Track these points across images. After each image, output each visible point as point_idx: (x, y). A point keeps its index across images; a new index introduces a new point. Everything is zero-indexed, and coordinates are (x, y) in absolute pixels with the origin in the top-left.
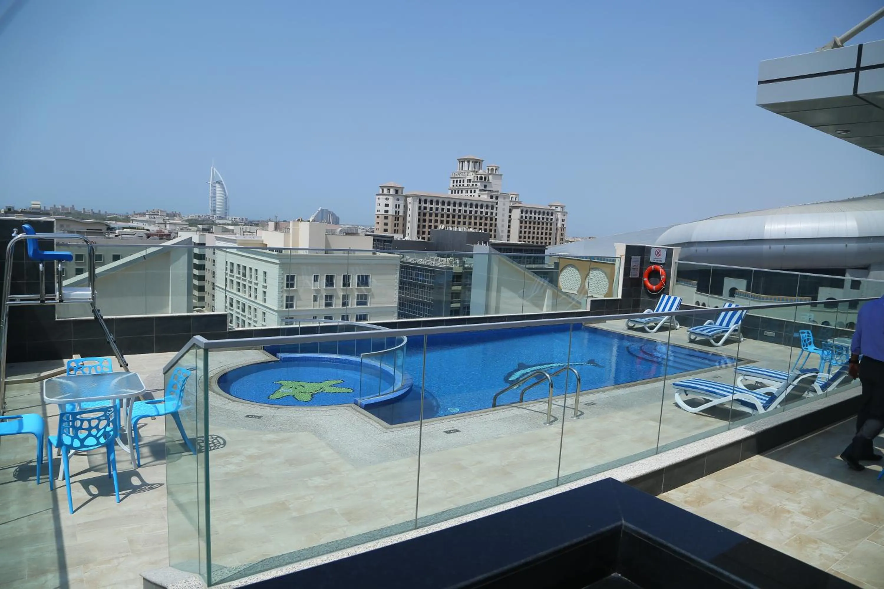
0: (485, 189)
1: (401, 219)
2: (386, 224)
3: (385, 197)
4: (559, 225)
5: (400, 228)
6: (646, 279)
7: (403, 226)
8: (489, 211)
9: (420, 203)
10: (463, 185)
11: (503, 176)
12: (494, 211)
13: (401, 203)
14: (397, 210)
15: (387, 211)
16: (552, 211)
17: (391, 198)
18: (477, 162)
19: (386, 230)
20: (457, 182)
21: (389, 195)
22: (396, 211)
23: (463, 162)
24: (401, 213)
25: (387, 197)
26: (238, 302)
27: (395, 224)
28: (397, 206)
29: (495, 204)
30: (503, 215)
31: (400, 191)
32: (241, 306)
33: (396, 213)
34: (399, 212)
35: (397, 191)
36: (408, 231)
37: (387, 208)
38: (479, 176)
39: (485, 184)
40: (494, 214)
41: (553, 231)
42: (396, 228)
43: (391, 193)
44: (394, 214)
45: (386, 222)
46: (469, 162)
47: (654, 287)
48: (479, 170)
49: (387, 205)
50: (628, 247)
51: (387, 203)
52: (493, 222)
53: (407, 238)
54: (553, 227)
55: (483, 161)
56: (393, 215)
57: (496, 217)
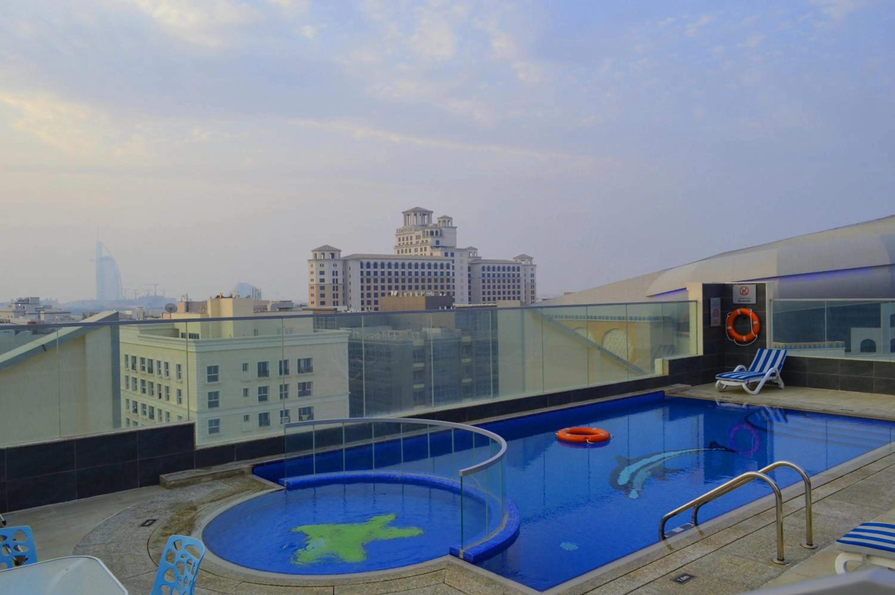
0: (437, 246)
1: (340, 288)
2: (323, 296)
3: (319, 263)
4: (529, 281)
5: (340, 299)
6: (730, 328)
7: (344, 296)
8: (445, 270)
9: (362, 267)
10: (411, 243)
11: (457, 229)
12: (451, 271)
13: (339, 268)
14: (335, 277)
15: (322, 280)
16: (518, 265)
17: (326, 264)
18: (425, 215)
19: (323, 303)
20: (403, 240)
21: (324, 259)
22: (334, 280)
23: (408, 215)
24: (340, 281)
25: (322, 263)
26: (144, 406)
27: (334, 295)
28: (335, 273)
29: (451, 262)
30: (462, 275)
31: (336, 256)
32: (147, 410)
33: (334, 282)
34: (337, 280)
35: (333, 255)
36: (351, 302)
37: (322, 277)
38: (429, 230)
39: (438, 239)
40: (451, 274)
41: (522, 290)
42: (336, 300)
43: (326, 257)
44: (332, 282)
45: (323, 293)
46: (416, 215)
47: (744, 338)
48: (429, 223)
49: (322, 273)
50: (706, 287)
51: (322, 270)
52: (451, 284)
53: (352, 310)
54: (522, 284)
55: (432, 212)
56: (330, 284)
57: (453, 277)
